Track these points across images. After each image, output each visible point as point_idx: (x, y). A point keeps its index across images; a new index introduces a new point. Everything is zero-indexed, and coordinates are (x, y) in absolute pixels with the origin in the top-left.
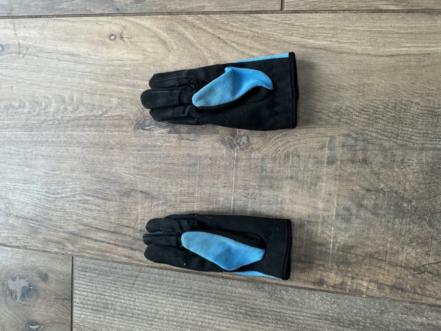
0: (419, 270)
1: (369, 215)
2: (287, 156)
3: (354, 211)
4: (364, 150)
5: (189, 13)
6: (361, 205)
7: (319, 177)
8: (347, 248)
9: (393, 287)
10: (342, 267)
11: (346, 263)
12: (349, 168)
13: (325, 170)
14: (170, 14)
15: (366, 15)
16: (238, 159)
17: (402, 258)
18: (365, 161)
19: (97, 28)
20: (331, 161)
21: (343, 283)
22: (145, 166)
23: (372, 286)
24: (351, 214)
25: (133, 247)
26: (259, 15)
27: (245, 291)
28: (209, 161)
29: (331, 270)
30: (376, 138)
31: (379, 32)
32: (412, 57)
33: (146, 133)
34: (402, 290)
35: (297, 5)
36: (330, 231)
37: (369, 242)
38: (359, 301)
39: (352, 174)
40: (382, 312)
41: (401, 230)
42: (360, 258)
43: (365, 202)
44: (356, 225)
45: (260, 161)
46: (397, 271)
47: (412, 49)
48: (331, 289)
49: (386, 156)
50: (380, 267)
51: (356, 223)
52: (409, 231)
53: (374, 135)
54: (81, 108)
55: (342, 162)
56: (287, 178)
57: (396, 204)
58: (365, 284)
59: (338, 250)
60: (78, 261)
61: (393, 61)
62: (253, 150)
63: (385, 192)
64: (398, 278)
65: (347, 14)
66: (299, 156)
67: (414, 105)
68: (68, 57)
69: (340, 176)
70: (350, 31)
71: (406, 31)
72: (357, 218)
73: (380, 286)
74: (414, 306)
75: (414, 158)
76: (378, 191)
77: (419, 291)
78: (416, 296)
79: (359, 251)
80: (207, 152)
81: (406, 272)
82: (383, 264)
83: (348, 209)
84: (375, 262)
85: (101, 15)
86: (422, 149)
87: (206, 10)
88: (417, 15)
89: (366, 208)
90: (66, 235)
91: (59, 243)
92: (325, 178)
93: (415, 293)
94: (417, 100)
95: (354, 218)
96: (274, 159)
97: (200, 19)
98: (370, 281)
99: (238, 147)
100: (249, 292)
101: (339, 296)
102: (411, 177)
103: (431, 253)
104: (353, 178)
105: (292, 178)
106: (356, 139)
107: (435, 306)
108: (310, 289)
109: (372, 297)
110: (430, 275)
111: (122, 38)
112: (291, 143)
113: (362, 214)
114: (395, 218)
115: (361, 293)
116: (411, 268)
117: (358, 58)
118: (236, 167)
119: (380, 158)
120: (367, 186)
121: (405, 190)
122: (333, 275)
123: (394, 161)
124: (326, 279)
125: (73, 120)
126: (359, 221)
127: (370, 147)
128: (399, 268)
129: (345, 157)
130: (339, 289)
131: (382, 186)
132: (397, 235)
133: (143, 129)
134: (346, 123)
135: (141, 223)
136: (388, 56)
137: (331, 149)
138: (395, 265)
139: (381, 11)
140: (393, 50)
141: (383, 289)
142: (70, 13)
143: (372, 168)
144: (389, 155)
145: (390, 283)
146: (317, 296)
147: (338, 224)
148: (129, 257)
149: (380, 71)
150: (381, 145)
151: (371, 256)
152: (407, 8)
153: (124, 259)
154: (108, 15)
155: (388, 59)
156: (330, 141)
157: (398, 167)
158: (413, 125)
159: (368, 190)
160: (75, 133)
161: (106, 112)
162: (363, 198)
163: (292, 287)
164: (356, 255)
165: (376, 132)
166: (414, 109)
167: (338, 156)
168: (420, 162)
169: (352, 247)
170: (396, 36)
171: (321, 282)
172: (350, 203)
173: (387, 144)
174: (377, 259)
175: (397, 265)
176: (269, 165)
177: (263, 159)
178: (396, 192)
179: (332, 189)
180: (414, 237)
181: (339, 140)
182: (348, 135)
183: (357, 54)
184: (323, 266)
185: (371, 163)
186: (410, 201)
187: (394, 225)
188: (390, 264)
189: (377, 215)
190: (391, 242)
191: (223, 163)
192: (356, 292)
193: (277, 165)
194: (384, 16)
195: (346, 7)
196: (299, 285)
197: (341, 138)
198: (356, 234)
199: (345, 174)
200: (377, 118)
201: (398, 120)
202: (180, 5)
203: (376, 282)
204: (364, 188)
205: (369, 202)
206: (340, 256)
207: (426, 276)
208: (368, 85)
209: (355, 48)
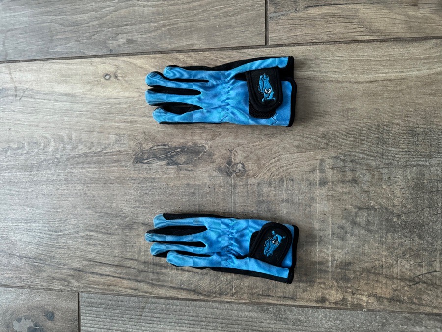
0: (414, 281)
1: (363, 232)
2: (281, 180)
3: (348, 228)
4: (353, 170)
5: (179, 51)
6: (354, 223)
7: (313, 199)
8: (345, 265)
9: (392, 300)
10: (342, 283)
11: (346, 279)
12: (340, 189)
13: (318, 191)
14: (161, 52)
15: (344, 46)
16: (235, 186)
17: (397, 270)
18: (354, 181)
19: (92, 69)
20: (323, 183)
21: (344, 299)
22: (146, 198)
23: (372, 300)
24: (346, 232)
25: (139, 279)
26: (246, 50)
27: (251, 314)
28: (208, 189)
29: (331, 287)
30: (363, 158)
31: (357, 61)
32: (389, 82)
33: (145, 166)
34: (400, 301)
35: (281, 39)
36: (328, 249)
37: (365, 258)
38: (361, 316)
39: (343, 193)
40: (383, 325)
41: (394, 244)
42: (358, 273)
43: (358, 220)
44: (352, 242)
45: (256, 186)
46: (393, 283)
47: (388, 75)
48: (333, 306)
49: (373, 175)
50: (377, 281)
51: (351, 240)
52: (401, 244)
53: (361, 156)
54: (80, 146)
55: (333, 183)
56: (283, 201)
57: (387, 220)
58: (365, 298)
59: (337, 267)
60: (84, 297)
61: (372, 86)
62: (248, 176)
63: (375, 210)
64: (395, 290)
65: (327, 46)
66: (292, 180)
67: (395, 126)
68: (65, 98)
69: (332, 196)
70: (330, 61)
71: (382, 59)
72: (352, 235)
73: (379, 299)
74: (412, 317)
75: (399, 175)
76: (369, 208)
77: (416, 301)
78: (413, 307)
79: (357, 267)
80: (206, 181)
81: (402, 284)
82: (380, 278)
83: (342, 228)
84: (372, 277)
85: (95, 56)
86: (406, 166)
87: (195, 47)
88: (390, 44)
89: (360, 225)
90: (71, 272)
91: (64, 280)
92: (318, 199)
93: (413, 303)
94: (397, 121)
95: (349, 235)
96: (270, 184)
97: (190, 56)
98: (369, 295)
99: (234, 175)
100: (254, 314)
101: (341, 312)
102: (398, 193)
103: (424, 264)
104: (345, 198)
105: (287, 201)
106: (344, 161)
107: (432, 314)
108: (313, 307)
109: (373, 311)
110: (425, 285)
111: (116, 77)
112: (284, 168)
113: (356, 231)
114: (387, 233)
115: (362, 308)
116: (406, 280)
117: (340, 85)
118: (234, 193)
119: (368, 177)
120: (359, 205)
121: (394, 206)
122: (334, 292)
123: (381, 179)
124: (327, 296)
125: (73, 158)
126: (353, 238)
127: (358, 167)
128: (395, 281)
129: (336, 178)
130: (342, 305)
131: (373, 203)
132: (391, 249)
133: (142, 163)
134: (334, 146)
135: (144, 255)
136: (367, 82)
137: (321, 171)
138: (391, 278)
139: (357, 41)
140: (372, 76)
141: (382, 302)
142: (65, 56)
143: (361, 187)
144: (376, 173)
145: (388, 296)
146: (320, 314)
147: (335, 242)
148: (135, 289)
149: (362, 96)
150: (368, 165)
151: (368, 271)
152: (381, 38)
153: (130, 291)
154: (101, 56)
155: (367, 85)
156: (320, 164)
157: (386, 184)
158: (396, 145)
159: (360, 208)
160: (74, 170)
161: (105, 149)
162: (356, 216)
163: (295, 306)
164: (354, 271)
165: (363, 153)
166: (395, 130)
167: (329, 177)
168: (405, 179)
169: (350, 263)
170: (373, 63)
171: (323, 300)
172: (344, 221)
173: (373, 164)
174: (374, 273)
175: (393, 278)
176: (265, 190)
177: (259, 185)
178: (386, 208)
179: (326, 209)
180: (406, 250)
181: (329, 163)
182: (337, 158)
183: (339, 82)
184: (324, 284)
185: (361, 183)
186: (399, 216)
187: (386, 239)
188: (386, 277)
189: (370, 231)
190: (386, 256)
191: (221, 190)
192: (357, 307)
193: (273, 189)
194: (362, 45)
195: (325, 39)
196: (303, 304)
197: (331, 161)
198: (353, 251)
199: (337, 194)
200: (362, 140)
201: (381, 141)
202: (170, 44)
203: (375, 296)
204: (356, 207)
205: (362, 219)
206: (339, 273)
207: (420, 286)
208: (352, 110)
209: (336, 76)
